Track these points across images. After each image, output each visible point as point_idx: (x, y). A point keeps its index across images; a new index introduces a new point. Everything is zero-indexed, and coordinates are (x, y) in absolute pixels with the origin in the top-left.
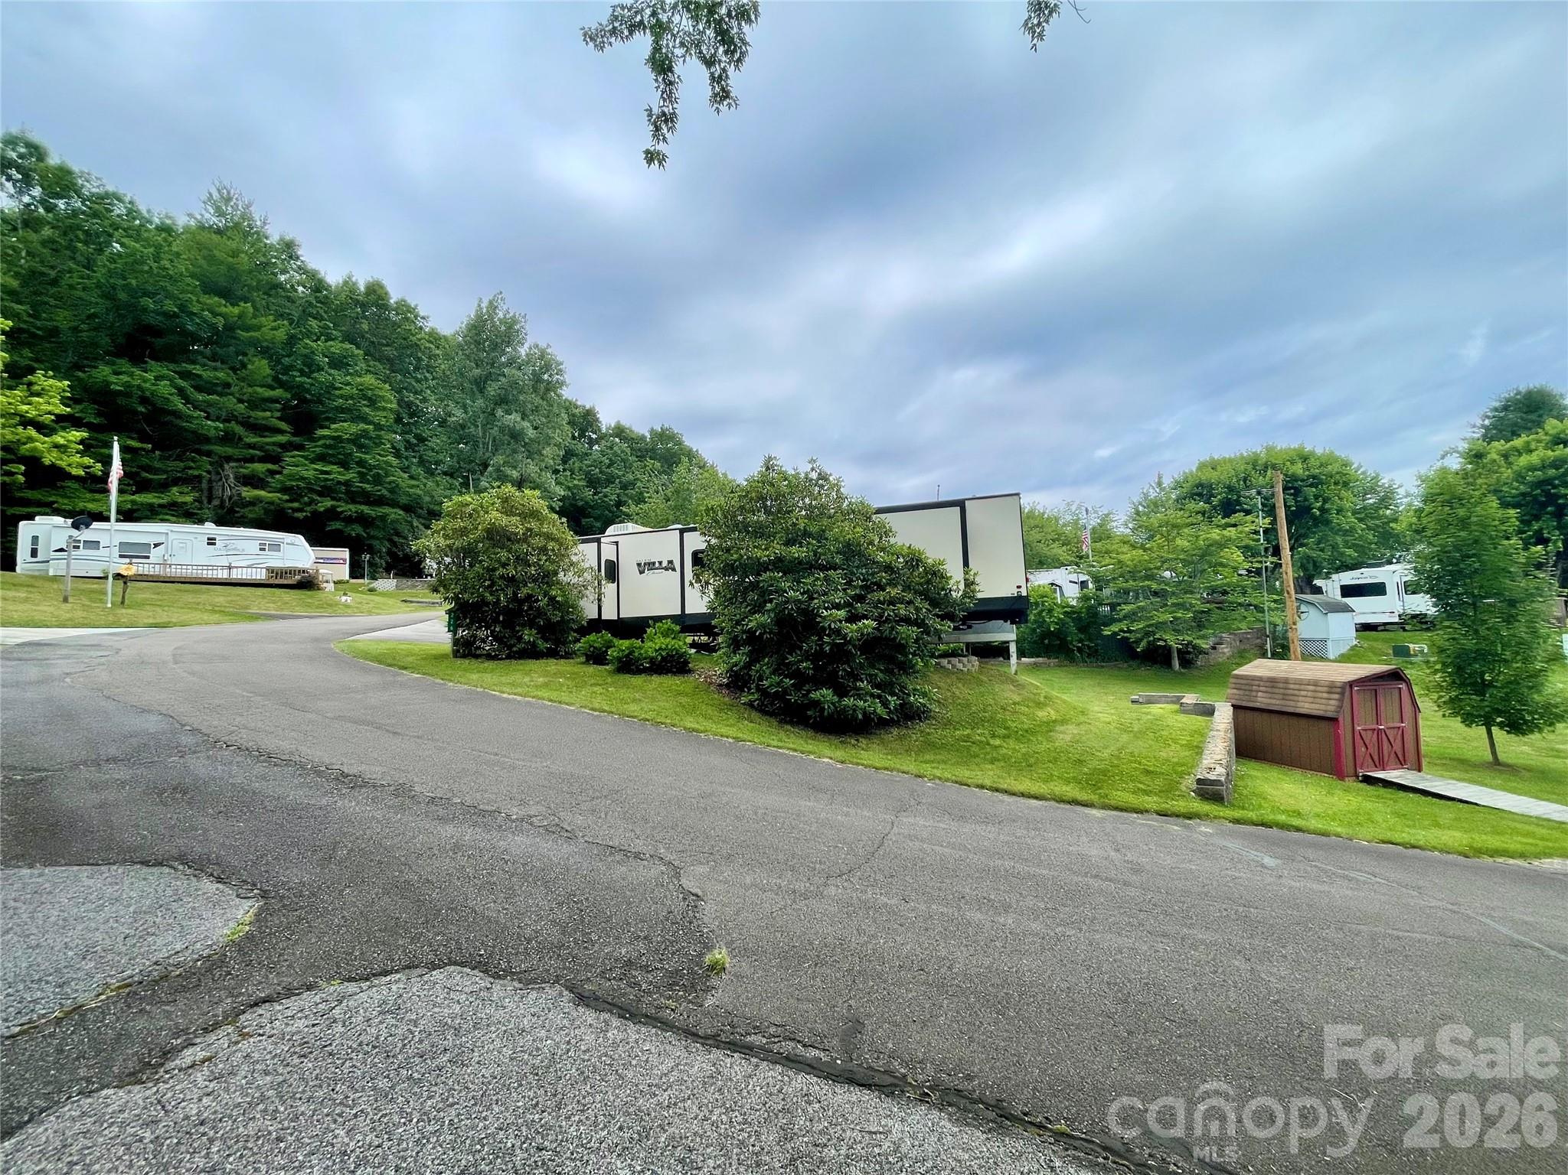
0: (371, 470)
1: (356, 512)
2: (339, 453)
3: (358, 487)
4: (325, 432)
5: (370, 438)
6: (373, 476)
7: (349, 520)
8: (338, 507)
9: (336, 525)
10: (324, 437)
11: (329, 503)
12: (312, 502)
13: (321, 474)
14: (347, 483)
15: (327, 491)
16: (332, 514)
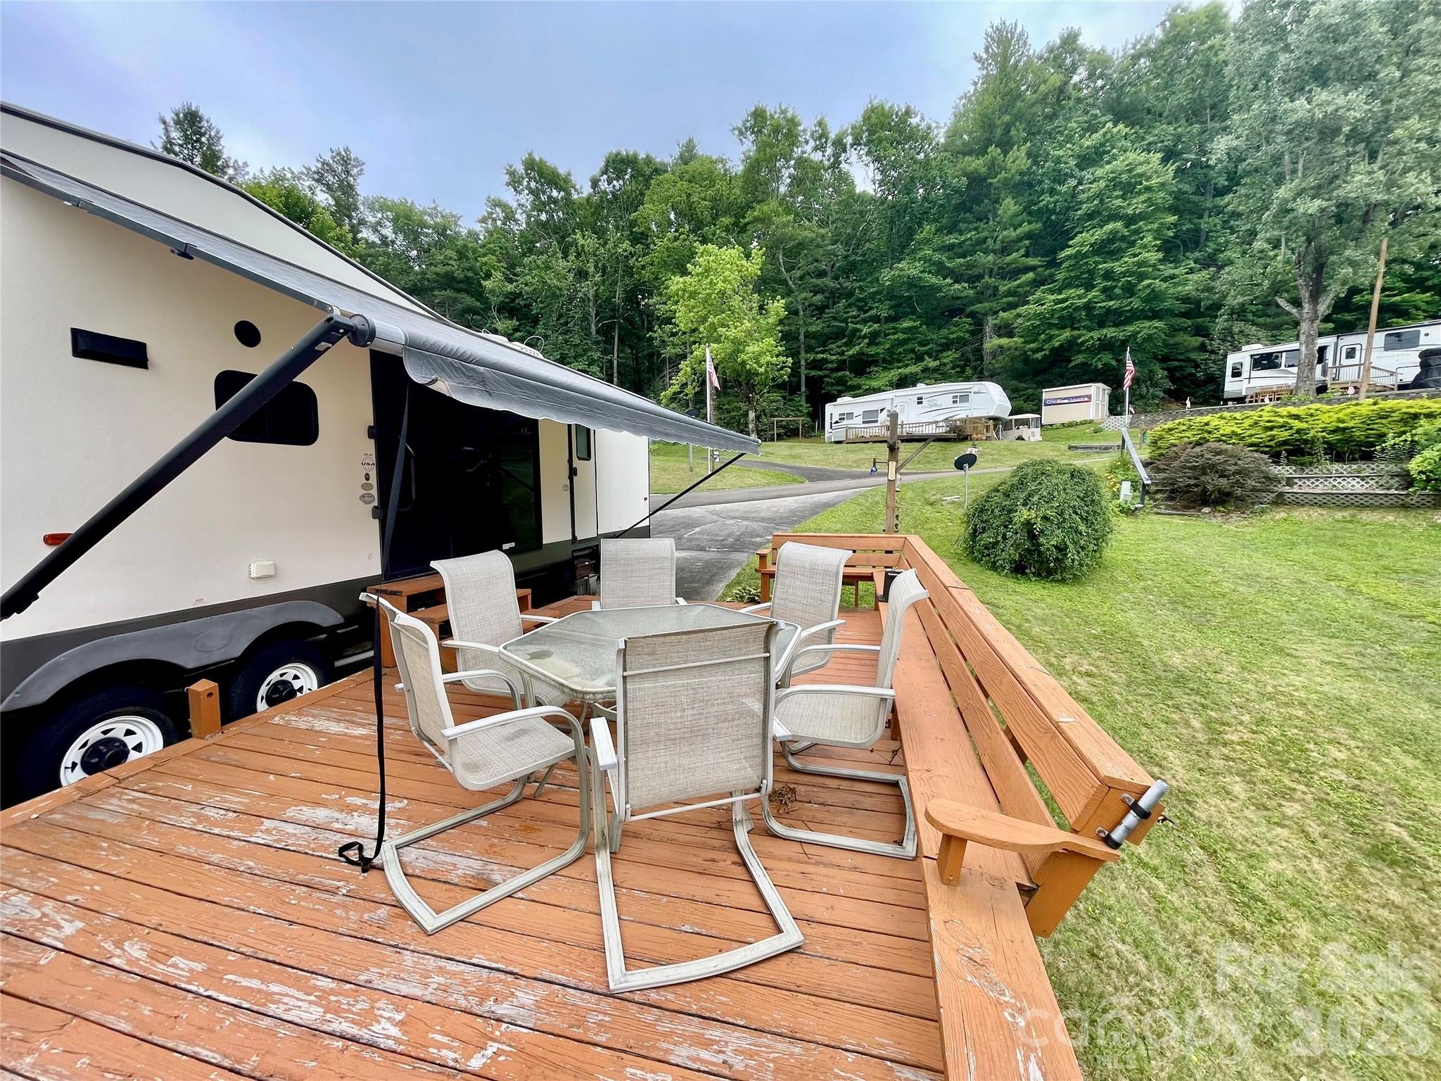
0: (1118, 281)
1: (1099, 339)
2: (1083, 273)
3: (1100, 307)
4: (1068, 252)
5: (1123, 238)
6: (1123, 288)
7: (1093, 351)
8: (1079, 336)
9: (1079, 359)
10: (1069, 257)
11: (1067, 334)
12: (1051, 338)
13: (1056, 304)
14: (1088, 307)
15: (1068, 321)
16: (1071, 346)
